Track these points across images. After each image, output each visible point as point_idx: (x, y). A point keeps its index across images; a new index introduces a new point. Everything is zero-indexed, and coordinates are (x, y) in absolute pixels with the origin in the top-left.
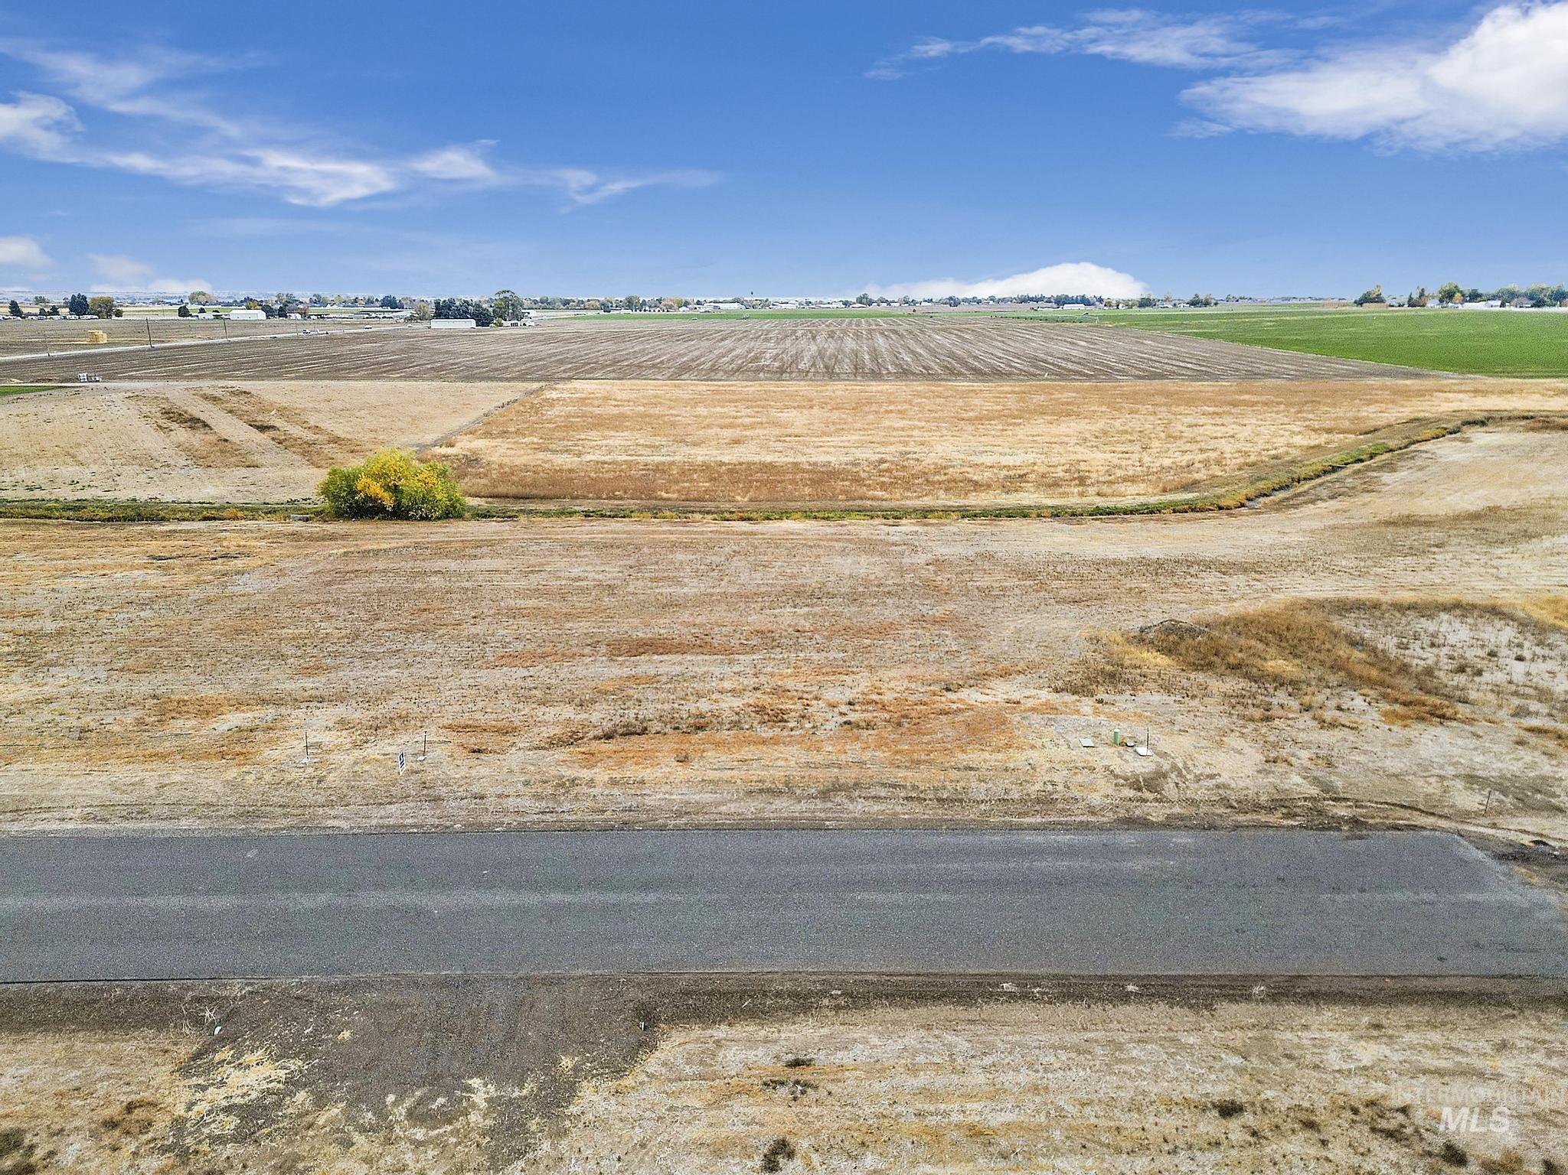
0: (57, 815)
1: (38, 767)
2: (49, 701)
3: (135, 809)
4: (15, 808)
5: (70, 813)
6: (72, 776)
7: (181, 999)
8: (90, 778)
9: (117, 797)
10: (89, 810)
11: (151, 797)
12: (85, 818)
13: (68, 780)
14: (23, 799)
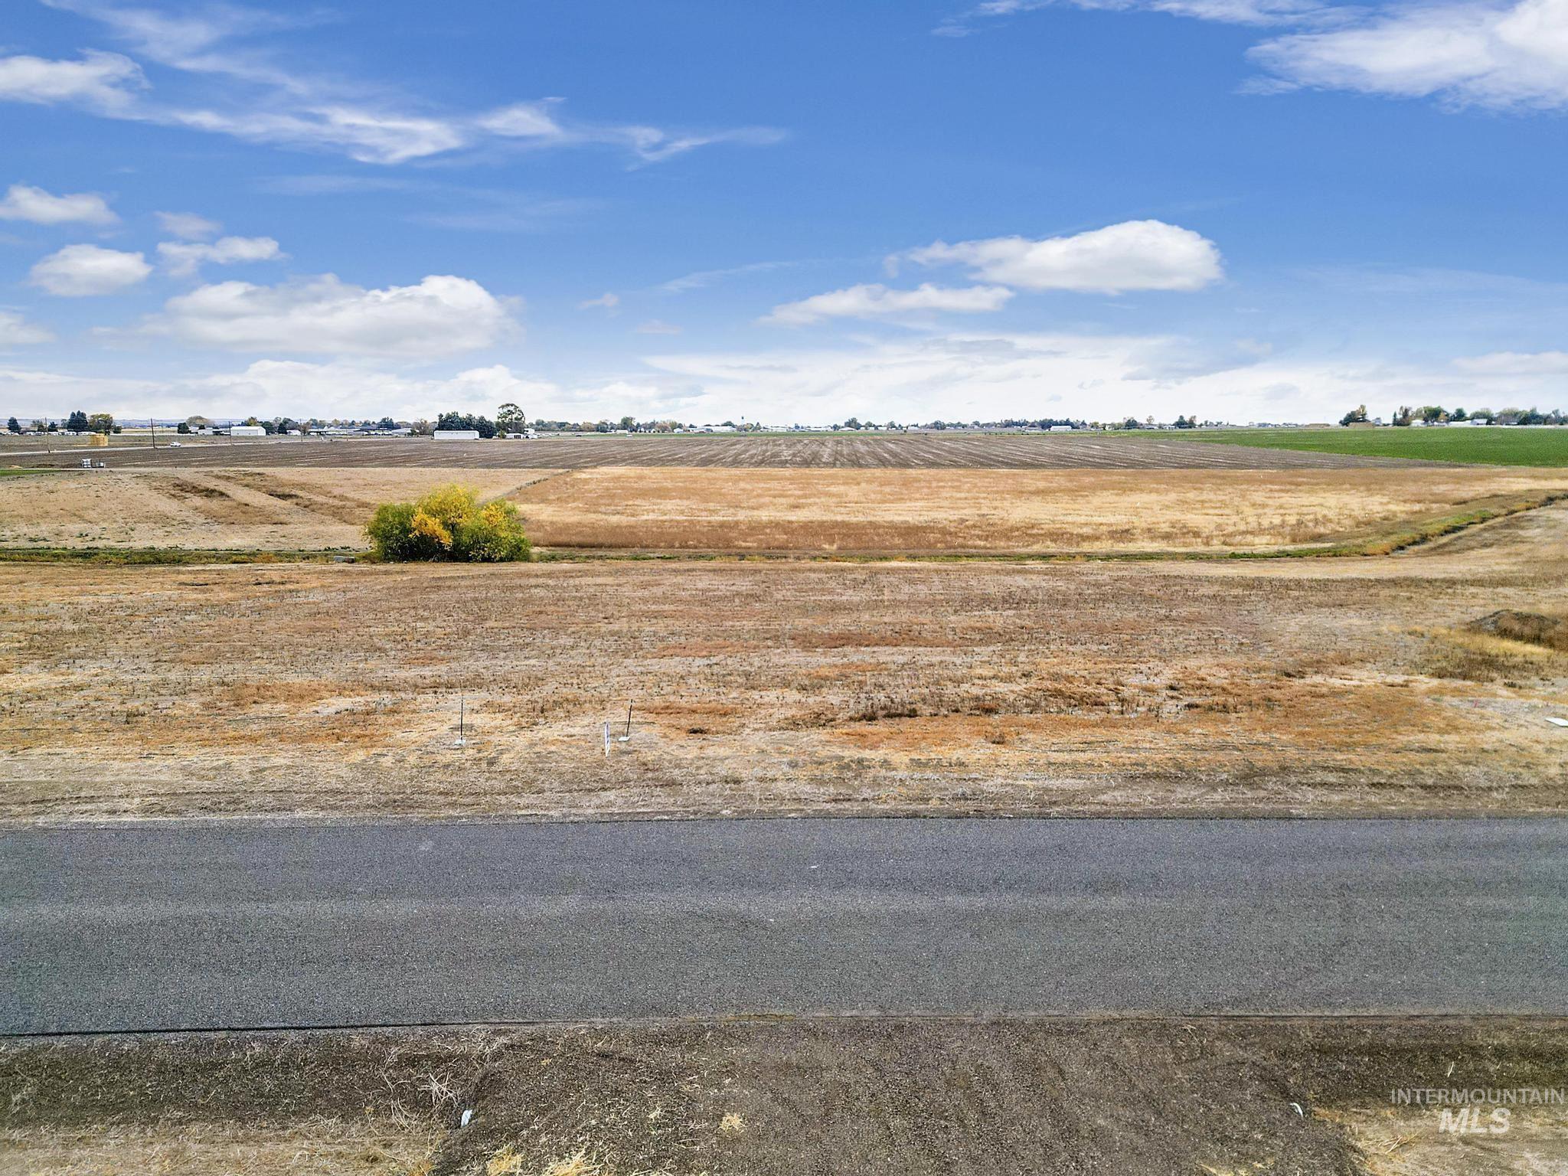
0: (104, 806)
1: (71, 751)
2: (78, 688)
3: (224, 798)
4: (40, 797)
5: (124, 804)
6: (123, 760)
7: (379, 1060)
8: (149, 762)
9: (194, 783)
10: (153, 799)
11: (244, 783)
12: (147, 810)
13: (116, 765)
14: (54, 787)
